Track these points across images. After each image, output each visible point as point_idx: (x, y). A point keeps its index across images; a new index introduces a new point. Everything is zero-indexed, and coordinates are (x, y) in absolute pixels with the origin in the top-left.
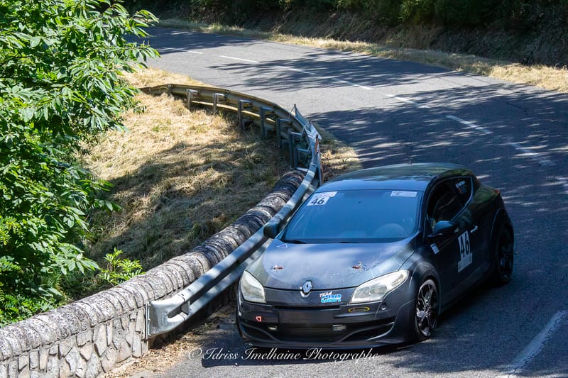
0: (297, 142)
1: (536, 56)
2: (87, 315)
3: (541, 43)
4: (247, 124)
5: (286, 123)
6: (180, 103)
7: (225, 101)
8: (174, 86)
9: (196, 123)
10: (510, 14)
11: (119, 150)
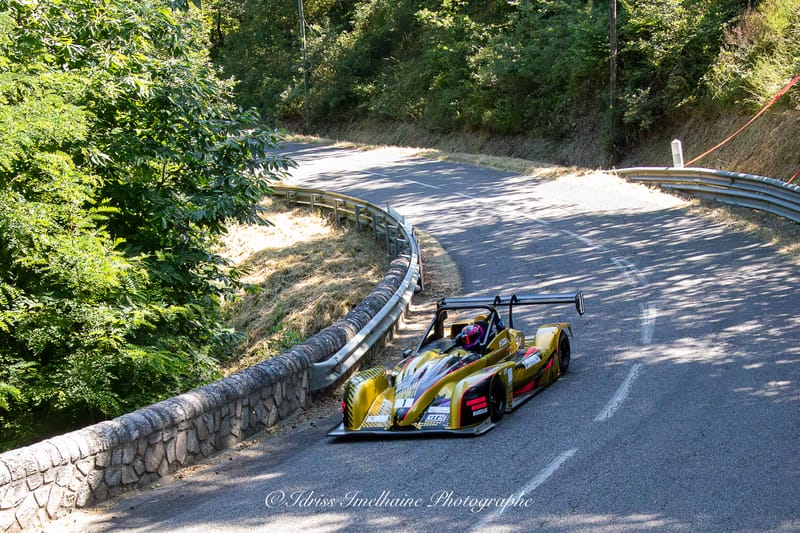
0: (394, 234)
1: (571, 158)
3: (575, 148)
4: (342, 219)
7: (320, 200)
10: (547, 124)
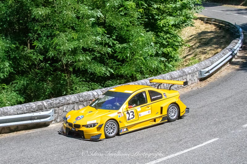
0: (236, 32)
2: (185, 72)
4: (221, 27)
5: (232, 27)
6: (202, 22)
7: (215, 21)
8: (201, 18)
9: (207, 27)
11: (187, 33)
